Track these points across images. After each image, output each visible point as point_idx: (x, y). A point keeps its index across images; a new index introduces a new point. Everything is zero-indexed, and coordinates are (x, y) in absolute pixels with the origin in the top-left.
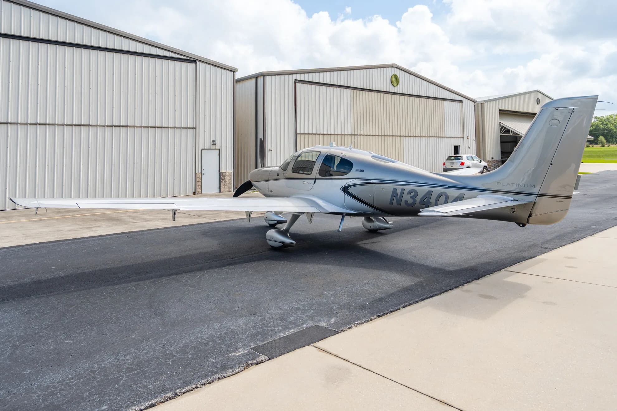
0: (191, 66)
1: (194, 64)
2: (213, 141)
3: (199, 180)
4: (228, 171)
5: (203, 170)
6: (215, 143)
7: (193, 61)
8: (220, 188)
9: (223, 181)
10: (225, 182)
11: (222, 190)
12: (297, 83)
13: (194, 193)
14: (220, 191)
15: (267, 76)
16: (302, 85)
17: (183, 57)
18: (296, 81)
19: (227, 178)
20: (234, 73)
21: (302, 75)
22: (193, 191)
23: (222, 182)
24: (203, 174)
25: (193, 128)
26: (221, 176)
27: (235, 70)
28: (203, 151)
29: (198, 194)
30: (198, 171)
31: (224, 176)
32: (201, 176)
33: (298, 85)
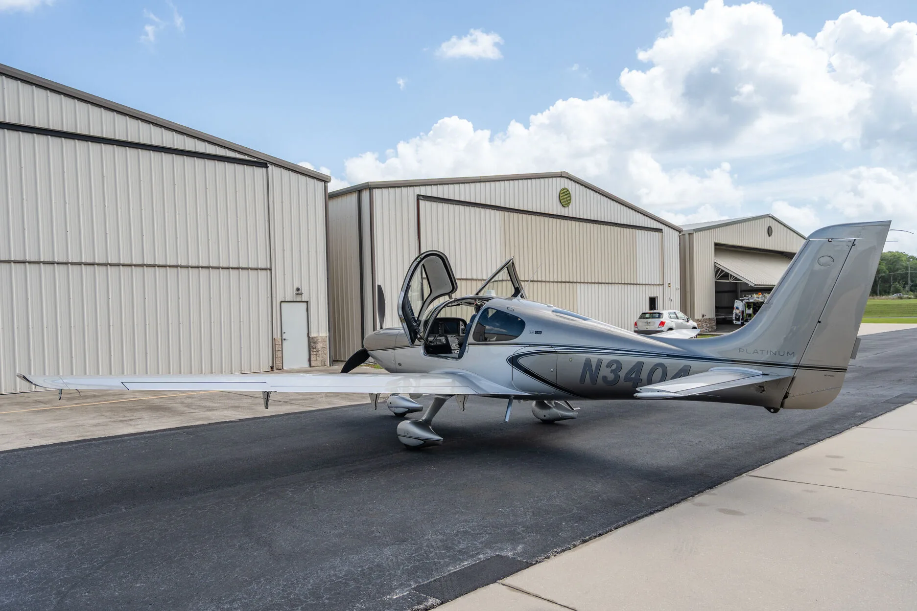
0: (259, 172)
1: (264, 168)
2: (298, 289)
3: (278, 348)
4: (320, 335)
5: (284, 333)
6: (300, 292)
7: (261, 163)
8: (310, 360)
9: (315, 350)
10: (317, 351)
11: (313, 364)
12: (421, 199)
13: (272, 368)
14: (310, 366)
15: (375, 188)
16: (428, 203)
17: (246, 158)
18: (419, 197)
19: (320, 345)
20: (326, 184)
21: (429, 188)
22: (271, 364)
23: (313, 352)
24: (285, 339)
25: (266, 269)
26: (312, 343)
27: (327, 179)
28: (283, 304)
29: (277, 369)
30: (277, 336)
31: (316, 343)
32: (281, 343)
33: (422, 203)
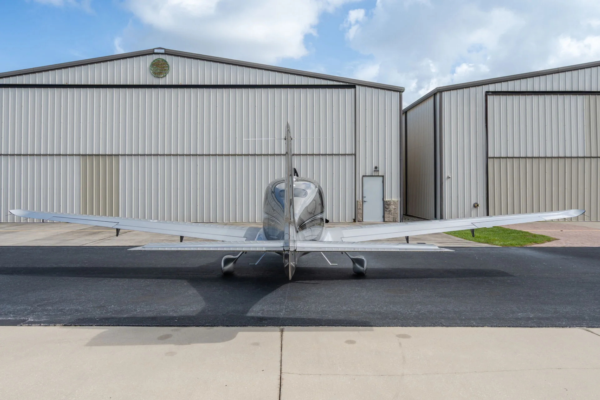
0: (351, 91)
1: (353, 89)
2: (376, 168)
3: (359, 207)
4: (393, 200)
5: (365, 197)
6: (378, 169)
7: (351, 85)
8: (384, 217)
9: (388, 210)
10: (390, 211)
11: (386, 220)
12: (489, 95)
13: (355, 221)
14: (384, 221)
15: (444, 91)
16: (496, 98)
17: (341, 84)
18: (487, 93)
19: (392, 207)
20: (401, 93)
21: (499, 84)
22: (353, 218)
23: (387, 211)
24: (365, 201)
25: (352, 155)
26: (386, 205)
27: (402, 89)
28: (364, 178)
29: (358, 221)
30: (359, 199)
31: (389, 205)
32: (362, 204)
33: (490, 98)
